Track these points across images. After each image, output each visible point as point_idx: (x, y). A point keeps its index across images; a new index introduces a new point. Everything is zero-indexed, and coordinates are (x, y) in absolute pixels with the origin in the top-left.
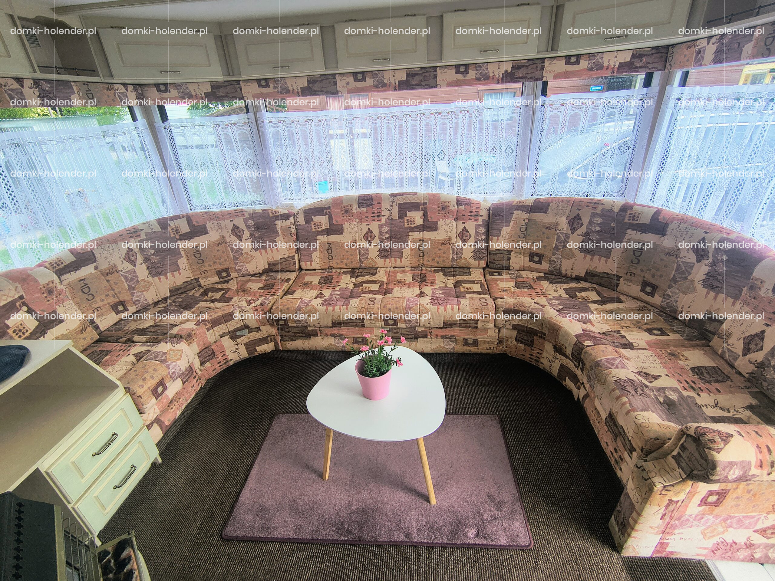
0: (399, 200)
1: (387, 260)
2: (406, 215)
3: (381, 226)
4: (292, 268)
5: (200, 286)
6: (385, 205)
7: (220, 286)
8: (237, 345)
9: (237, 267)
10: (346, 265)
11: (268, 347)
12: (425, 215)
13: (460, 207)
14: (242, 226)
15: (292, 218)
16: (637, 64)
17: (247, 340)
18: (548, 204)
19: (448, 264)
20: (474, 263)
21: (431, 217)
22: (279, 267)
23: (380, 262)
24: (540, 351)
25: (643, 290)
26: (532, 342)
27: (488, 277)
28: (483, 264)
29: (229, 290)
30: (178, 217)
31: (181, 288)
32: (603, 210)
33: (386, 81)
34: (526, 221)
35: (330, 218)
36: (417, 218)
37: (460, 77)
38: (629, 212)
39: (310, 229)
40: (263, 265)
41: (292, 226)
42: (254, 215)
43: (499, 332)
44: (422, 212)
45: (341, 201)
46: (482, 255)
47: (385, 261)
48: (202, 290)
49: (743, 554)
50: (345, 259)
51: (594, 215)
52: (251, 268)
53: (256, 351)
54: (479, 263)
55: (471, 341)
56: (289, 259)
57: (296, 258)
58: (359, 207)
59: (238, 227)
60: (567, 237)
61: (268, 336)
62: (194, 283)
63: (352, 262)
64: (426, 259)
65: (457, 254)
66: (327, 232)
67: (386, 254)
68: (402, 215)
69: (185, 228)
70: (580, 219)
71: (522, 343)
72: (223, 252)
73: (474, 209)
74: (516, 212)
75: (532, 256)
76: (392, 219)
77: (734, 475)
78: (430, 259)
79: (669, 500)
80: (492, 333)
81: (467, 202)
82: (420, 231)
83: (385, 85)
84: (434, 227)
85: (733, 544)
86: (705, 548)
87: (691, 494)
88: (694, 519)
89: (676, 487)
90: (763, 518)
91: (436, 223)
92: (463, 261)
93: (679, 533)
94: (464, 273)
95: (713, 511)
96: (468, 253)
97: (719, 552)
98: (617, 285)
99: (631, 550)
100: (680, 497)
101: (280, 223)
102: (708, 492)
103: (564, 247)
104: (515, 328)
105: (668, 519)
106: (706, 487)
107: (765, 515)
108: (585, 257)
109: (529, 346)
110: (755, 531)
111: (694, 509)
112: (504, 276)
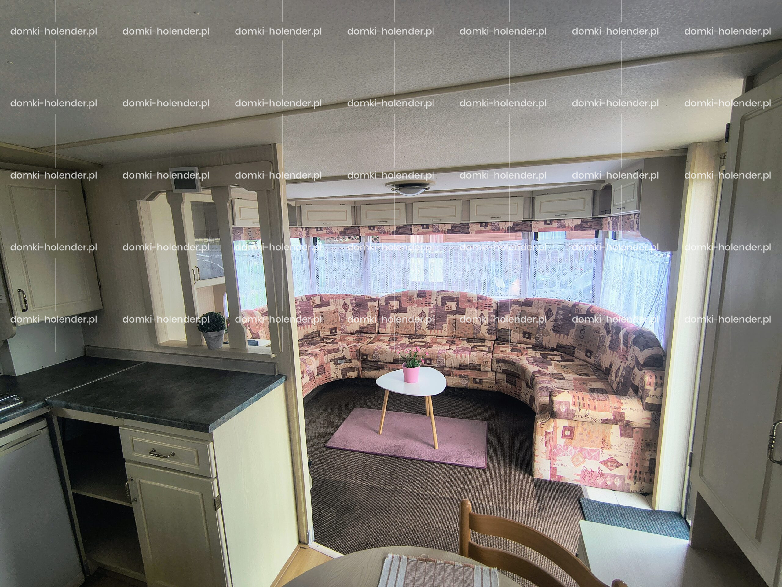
0: (443, 295)
1: (433, 331)
2: (446, 304)
3: (430, 309)
4: (374, 332)
5: (319, 336)
6: (433, 297)
7: (331, 337)
8: (337, 369)
9: (342, 328)
10: (407, 332)
11: (353, 374)
12: (458, 304)
13: (479, 301)
14: (349, 303)
15: (378, 301)
16: (586, 226)
17: (343, 367)
18: (533, 302)
19: (471, 336)
20: (488, 336)
21: (461, 306)
22: (365, 330)
23: (428, 332)
24: (520, 389)
25: (586, 355)
26: (515, 382)
27: (496, 345)
28: (494, 337)
29: (336, 339)
30: (316, 295)
31: (309, 335)
32: (563, 306)
33: (440, 229)
34: (520, 311)
35: (400, 303)
36: (453, 306)
37: (483, 228)
38: (577, 307)
39: (387, 308)
40: (357, 328)
41: (377, 306)
42: (356, 298)
43: (495, 375)
44: (456, 303)
45: (408, 293)
46: (493, 332)
47: (431, 331)
48: (320, 338)
49: (600, 481)
50: (406, 328)
51: (558, 309)
52: (349, 329)
53: (347, 375)
54: (491, 337)
55: (478, 381)
56: (373, 325)
57: (377, 325)
58: (418, 297)
59: (346, 304)
61: (355, 367)
62: (316, 334)
63: (410, 331)
64: (457, 332)
65: (477, 330)
66: (398, 311)
67: (432, 327)
68: (443, 304)
69: (318, 302)
70: (551, 311)
71: (510, 383)
72: (336, 318)
73: (488, 303)
74: (513, 305)
75: (524, 333)
76: (437, 306)
77: (563, 409)
78: (459, 332)
79: (546, 431)
80: (491, 375)
81: (484, 298)
82: (454, 314)
83: (439, 231)
84: (462, 312)
85: (593, 473)
86: (578, 475)
87: (555, 428)
88: (564, 449)
89: (546, 423)
90: (601, 452)
91: (464, 310)
92: (481, 335)
93: (559, 460)
94: (480, 342)
95: (571, 443)
96: (484, 330)
97: (587, 479)
98: (574, 353)
99: (537, 473)
100: (550, 430)
101: (370, 304)
102: (564, 427)
103: (544, 328)
104: (504, 372)
105: (549, 447)
106: (561, 423)
107: (601, 449)
108: (556, 335)
109: (514, 385)
110: (601, 463)
111: (561, 441)
112: (506, 345)
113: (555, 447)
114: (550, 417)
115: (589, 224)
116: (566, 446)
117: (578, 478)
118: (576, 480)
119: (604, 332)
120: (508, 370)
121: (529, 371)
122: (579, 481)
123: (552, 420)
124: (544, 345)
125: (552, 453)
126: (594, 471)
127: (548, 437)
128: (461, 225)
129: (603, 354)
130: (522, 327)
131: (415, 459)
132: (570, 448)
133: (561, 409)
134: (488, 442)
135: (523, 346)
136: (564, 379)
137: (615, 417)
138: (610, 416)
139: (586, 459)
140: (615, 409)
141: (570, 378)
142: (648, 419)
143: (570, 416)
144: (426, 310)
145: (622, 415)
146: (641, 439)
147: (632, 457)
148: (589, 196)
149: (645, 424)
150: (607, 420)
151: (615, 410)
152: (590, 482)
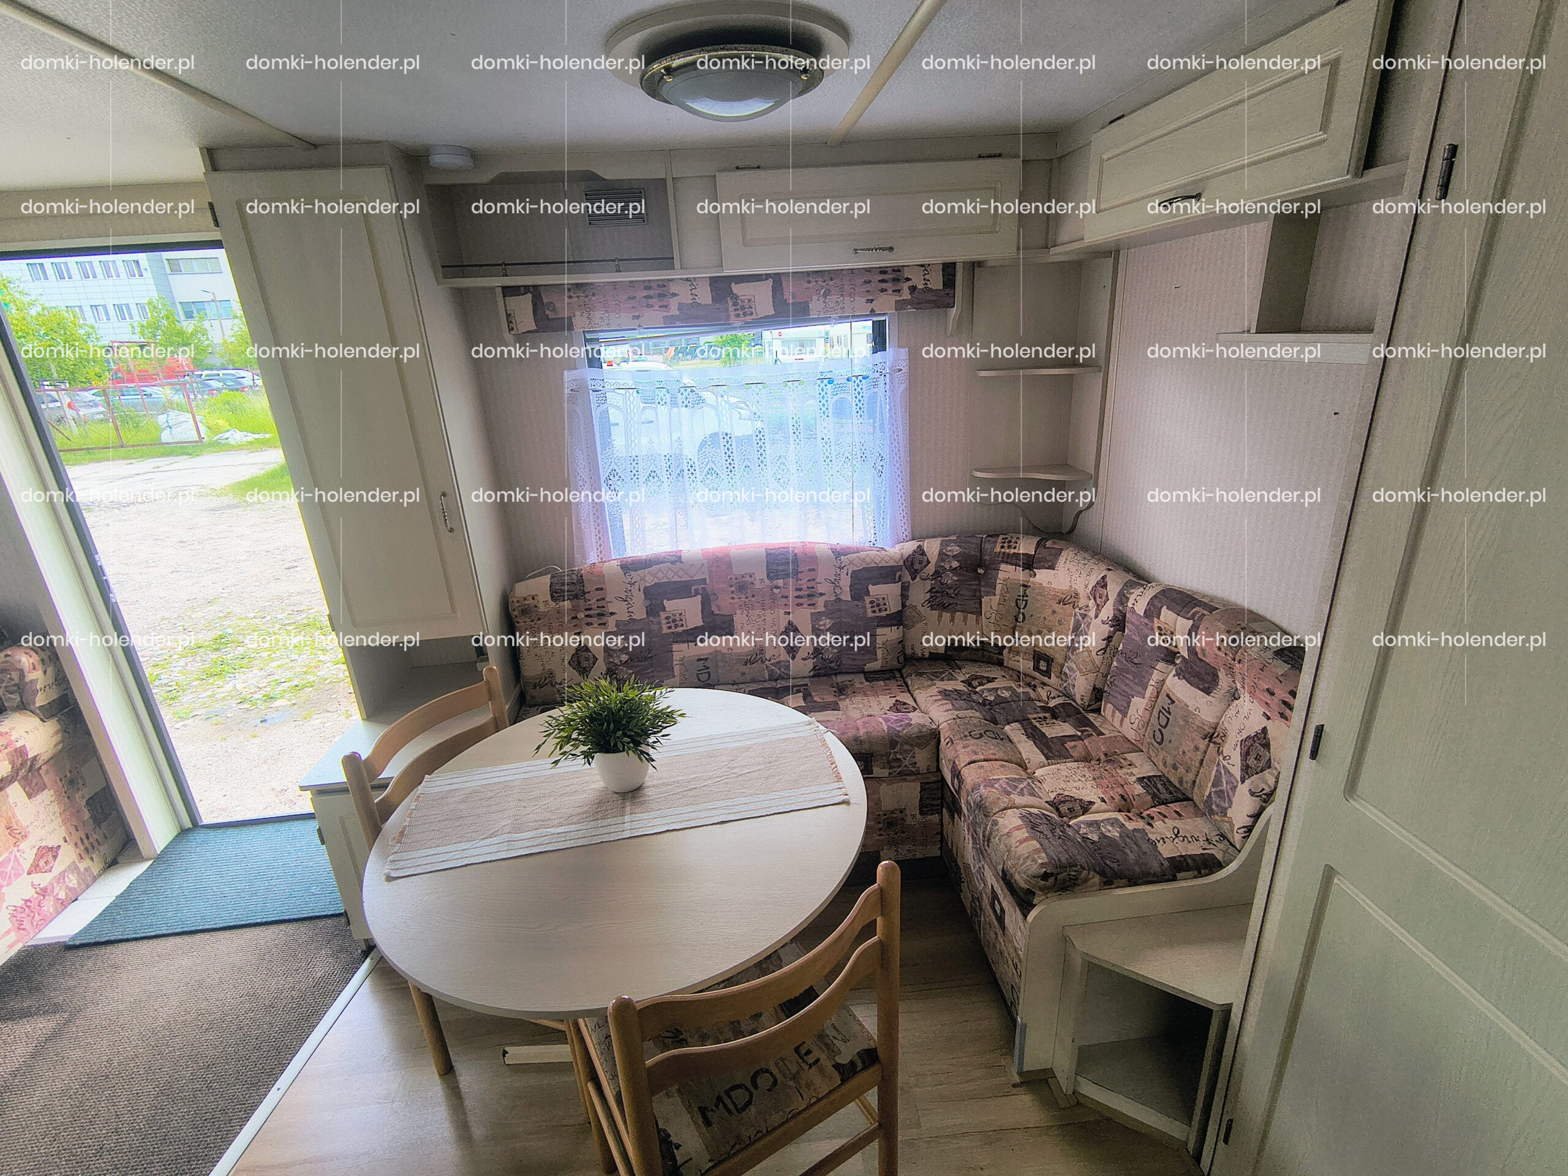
49: (49, 905)
85: (29, 904)
86: (8, 933)
90: (18, 854)
97: (26, 924)
107: (16, 849)
110: (29, 873)
117: (13, 937)
118: (11, 946)
122: (17, 941)
126: (27, 898)
137: (13, 763)
138: (5, 768)
139: (4, 890)
140: (6, 748)
142: (57, 733)
145: (21, 752)
146: (58, 778)
147: (64, 822)
149: (55, 746)
152: (35, 924)
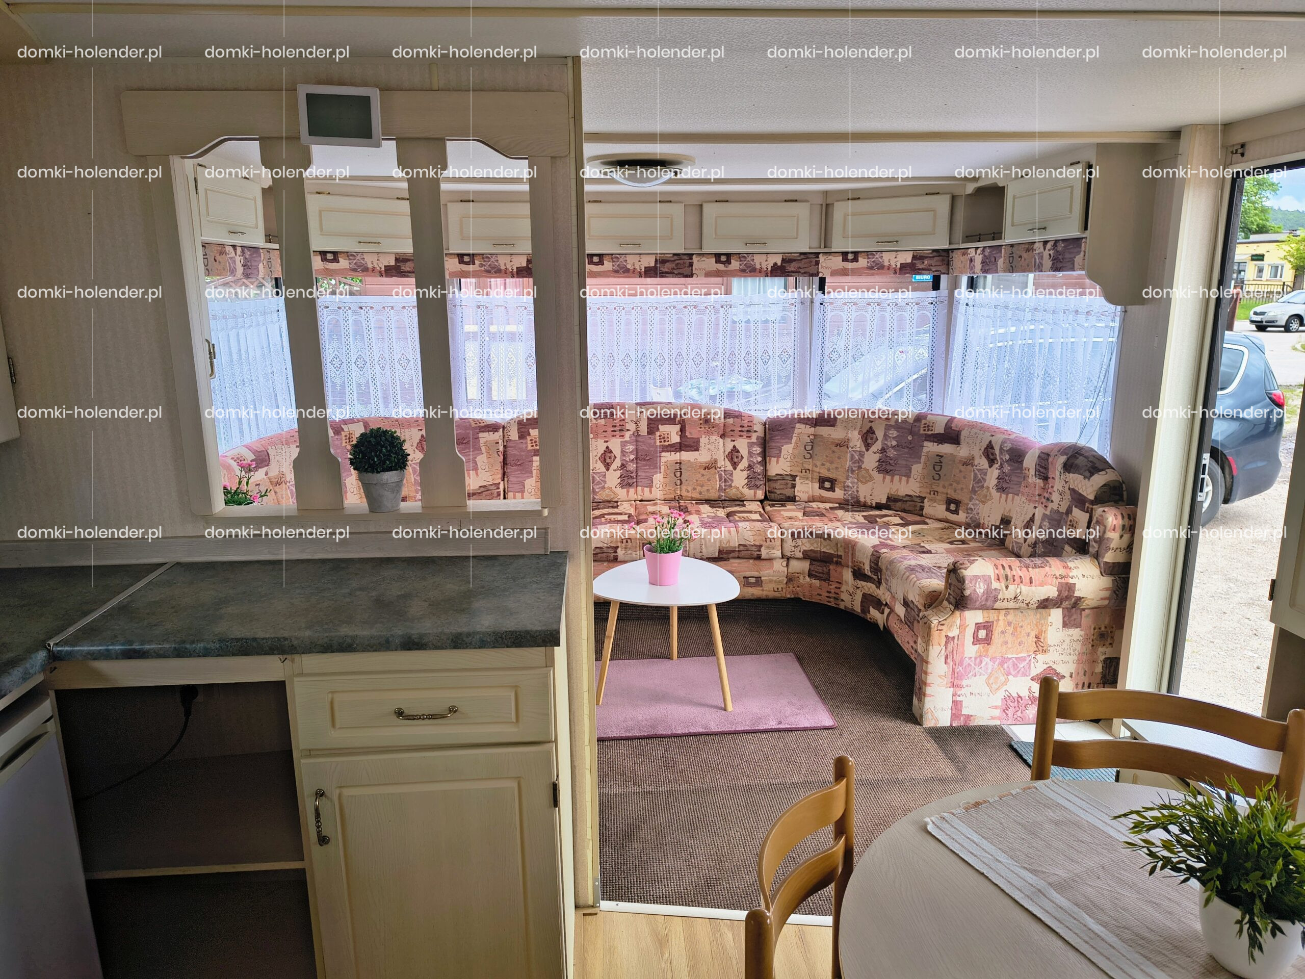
1: (632, 490)
2: (658, 430)
3: (624, 444)
12: (683, 430)
13: (728, 420)
15: (501, 430)
16: (919, 265)
18: (836, 417)
19: (713, 495)
20: (748, 493)
23: (621, 493)
24: (838, 585)
25: (948, 509)
26: (828, 573)
27: (768, 508)
28: (760, 494)
32: (897, 421)
33: (629, 266)
34: (812, 437)
36: (673, 433)
37: (721, 267)
38: (923, 422)
39: (524, 446)
41: (499, 442)
43: (787, 565)
44: (678, 427)
46: (759, 483)
47: (628, 492)
51: (888, 428)
54: (755, 493)
55: (753, 580)
56: (493, 487)
57: (501, 486)
60: (862, 455)
64: (684, 487)
65: (725, 481)
67: (630, 481)
68: (652, 431)
70: (874, 433)
71: (816, 577)
73: (745, 423)
74: (798, 425)
75: (822, 481)
76: (638, 435)
77: (980, 589)
78: (690, 489)
79: (947, 636)
80: (779, 566)
81: (737, 414)
82: (676, 451)
83: (627, 271)
84: (694, 446)
85: (1020, 699)
86: (996, 707)
87: (962, 628)
88: (975, 665)
89: (948, 621)
90: (1033, 660)
91: (697, 441)
92: (734, 490)
93: (967, 686)
94: (736, 505)
95: (987, 651)
96: (740, 478)
97: (1010, 712)
98: (922, 508)
99: (930, 717)
100: (954, 633)
101: (485, 437)
102: (976, 624)
103: (860, 467)
104: (807, 556)
105: (951, 664)
106: (973, 617)
107: (1033, 656)
108: (884, 478)
109: (825, 580)
110: (1032, 679)
111: (970, 650)
112: (789, 507)
113: (961, 664)
114: (952, 608)
115: (926, 262)
116: (979, 658)
117: (997, 713)
118: (993, 718)
119: (983, 463)
120: (817, 551)
121: (863, 546)
122: (999, 718)
123: (957, 613)
124: (862, 499)
125: (956, 675)
126: (1021, 695)
127: (950, 646)
128: (676, 258)
129: (984, 503)
130: (817, 470)
131: (701, 734)
132: (986, 660)
133: (978, 591)
134: (816, 687)
135: (821, 505)
136: (929, 552)
137: (1060, 592)
138: (1051, 592)
139: (1010, 677)
140: (1061, 578)
141: (939, 550)
142: (1107, 589)
143: (990, 602)
144: (615, 445)
145: (1071, 588)
146: (1093, 627)
147: (1079, 662)
148: (942, 204)
149: (1102, 599)
150: (1047, 600)
151: (1060, 581)
152: (1015, 716)
